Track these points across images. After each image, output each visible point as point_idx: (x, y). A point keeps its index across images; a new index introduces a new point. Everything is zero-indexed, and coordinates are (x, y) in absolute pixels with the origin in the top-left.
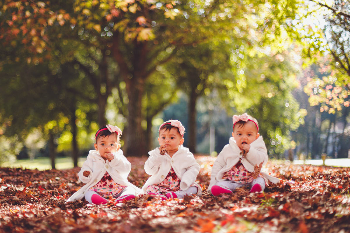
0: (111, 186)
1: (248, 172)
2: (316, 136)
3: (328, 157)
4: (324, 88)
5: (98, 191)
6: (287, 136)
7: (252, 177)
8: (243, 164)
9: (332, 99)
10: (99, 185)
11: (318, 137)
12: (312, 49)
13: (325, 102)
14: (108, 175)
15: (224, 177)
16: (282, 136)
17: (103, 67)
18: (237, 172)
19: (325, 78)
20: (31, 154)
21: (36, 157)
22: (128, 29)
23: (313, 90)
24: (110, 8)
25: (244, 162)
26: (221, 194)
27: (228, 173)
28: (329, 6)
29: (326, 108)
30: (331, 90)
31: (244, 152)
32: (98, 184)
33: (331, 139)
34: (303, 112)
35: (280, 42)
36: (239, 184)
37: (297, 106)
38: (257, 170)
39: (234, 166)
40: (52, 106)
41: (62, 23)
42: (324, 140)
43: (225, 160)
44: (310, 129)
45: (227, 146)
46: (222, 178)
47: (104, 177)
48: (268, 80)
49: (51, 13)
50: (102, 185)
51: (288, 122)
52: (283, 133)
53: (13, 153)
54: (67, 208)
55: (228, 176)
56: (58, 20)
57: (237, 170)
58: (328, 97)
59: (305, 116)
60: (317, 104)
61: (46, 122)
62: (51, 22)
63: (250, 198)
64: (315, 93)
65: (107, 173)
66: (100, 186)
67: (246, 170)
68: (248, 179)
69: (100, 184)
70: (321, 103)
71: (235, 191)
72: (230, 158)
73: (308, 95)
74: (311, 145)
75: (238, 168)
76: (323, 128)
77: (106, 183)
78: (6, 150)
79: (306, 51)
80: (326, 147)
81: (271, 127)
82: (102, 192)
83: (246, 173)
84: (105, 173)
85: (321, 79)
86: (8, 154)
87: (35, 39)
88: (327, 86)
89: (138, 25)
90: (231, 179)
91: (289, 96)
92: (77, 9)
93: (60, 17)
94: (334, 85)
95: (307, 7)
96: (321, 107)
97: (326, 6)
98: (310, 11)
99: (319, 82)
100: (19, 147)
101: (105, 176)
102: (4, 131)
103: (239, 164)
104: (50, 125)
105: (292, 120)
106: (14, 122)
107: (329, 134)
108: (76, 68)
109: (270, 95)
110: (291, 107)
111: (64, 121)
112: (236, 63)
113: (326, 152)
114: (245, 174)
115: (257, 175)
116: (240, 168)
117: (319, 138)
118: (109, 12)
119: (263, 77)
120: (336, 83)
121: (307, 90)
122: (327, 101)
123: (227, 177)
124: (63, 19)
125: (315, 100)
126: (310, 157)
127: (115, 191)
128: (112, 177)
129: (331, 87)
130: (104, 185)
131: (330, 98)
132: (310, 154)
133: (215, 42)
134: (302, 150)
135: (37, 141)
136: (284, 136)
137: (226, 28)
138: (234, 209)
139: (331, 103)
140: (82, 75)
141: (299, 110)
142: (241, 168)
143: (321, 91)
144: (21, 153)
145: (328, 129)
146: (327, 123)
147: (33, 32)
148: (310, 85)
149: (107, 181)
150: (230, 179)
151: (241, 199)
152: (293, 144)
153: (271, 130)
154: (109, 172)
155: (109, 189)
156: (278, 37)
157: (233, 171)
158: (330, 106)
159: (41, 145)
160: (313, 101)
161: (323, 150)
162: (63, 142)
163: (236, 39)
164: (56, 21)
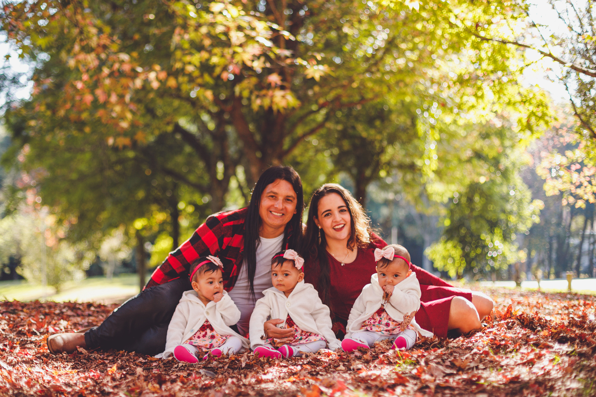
0: (213, 337)
1: (394, 321)
2: (562, 240)
3: (582, 275)
4: (568, 168)
5: (194, 344)
6: (512, 243)
7: (399, 327)
8: (386, 310)
9: (580, 186)
10: (196, 336)
11: (566, 241)
12: (533, 120)
13: (570, 190)
14: (208, 323)
15: (363, 326)
16: (503, 243)
17: (219, 137)
18: (378, 322)
19: (569, 153)
20: (108, 269)
21: (116, 274)
22: (256, 93)
23: (550, 170)
24: (227, 62)
25: (388, 308)
26: (354, 350)
27: (367, 322)
28: (555, 55)
29: (571, 200)
30: (579, 171)
31: (387, 296)
32: (195, 334)
33: (586, 246)
34: (539, 204)
35: (484, 109)
36: (381, 336)
37: (528, 194)
38: (407, 320)
39: (375, 313)
40: (141, 194)
41: (155, 85)
42: (576, 247)
43: (365, 305)
44: (552, 231)
45: (367, 286)
46: (360, 329)
47: (203, 325)
48: (478, 155)
49: (139, 69)
50: (201, 335)
51: (513, 219)
52: (505, 237)
53: (80, 268)
54: (154, 367)
55: (367, 325)
56: (149, 80)
57: (378, 318)
58: (574, 182)
59: (541, 211)
60: (557, 192)
61: (132, 219)
62: (138, 83)
63: (387, 356)
64: (553, 176)
65: (207, 321)
66: (199, 337)
67: (390, 319)
68: (393, 330)
69: (198, 334)
70: (564, 190)
71: (372, 346)
72: (371, 301)
73: (543, 178)
74: (554, 256)
75: (380, 315)
76: (574, 227)
77: (206, 333)
78: (67, 262)
79: (524, 121)
80: (579, 259)
81: (486, 227)
82: (200, 345)
83: (390, 322)
84: (204, 320)
85: (564, 155)
86: (71, 268)
87: (118, 109)
88: (573, 166)
89: (269, 86)
90: (371, 329)
91: (516, 179)
92: (178, 65)
93: (152, 76)
94: (582, 164)
95: (523, 56)
96: (563, 199)
97: (550, 55)
98: (527, 62)
99: (559, 159)
100: (90, 257)
101: (205, 324)
102: (65, 232)
103: (381, 311)
104: (139, 224)
105: (520, 216)
106: (82, 217)
107: (583, 237)
108: (178, 137)
109: (482, 180)
110: (519, 196)
111: (160, 217)
112: (425, 133)
113: (578, 267)
114: (389, 324)
115: (405, 327)
116: (382, 315)
117: (568, 244)
118: (225, 68)
119: (469, 153)
120: (586, 162)
121: (541, 172)
122: (573, 188)
123: (366, 327)
124: (157, 78)
125: (554, 187)
126: (552, 276)
127: (217, 342)
128: (213, 326)
129: (578, 166)
130: (204, 336)
131: (578, 184)
132: (553, 270)
133: (392, 100)
134: (541, 263)
135: (119, 250)
136: (507, 243)
137: (408, 80)
138: (362, 371)
139: (580, 192)
140: (188, 149)
141: (532, 201)
142: (384, 315)
143: (562, 173)
144: (92, 266)
145: (581, 230)
146: (580, 220)
147: (114, 98)
148: (545, 164)
149: (208, 331)
150: (369, 329)
151: (375, 357)
152: (523, 256)
153: (486, 234)
154: (209, 320)
155: (210, 340)
156: (480, 100)
157: (374, 319)
158: (577, 197)
159: (124, 254)
160: (551, 188)
161: (575, 264)
162: (157, 251)
163: (423, 96)
164: (146, 82)
